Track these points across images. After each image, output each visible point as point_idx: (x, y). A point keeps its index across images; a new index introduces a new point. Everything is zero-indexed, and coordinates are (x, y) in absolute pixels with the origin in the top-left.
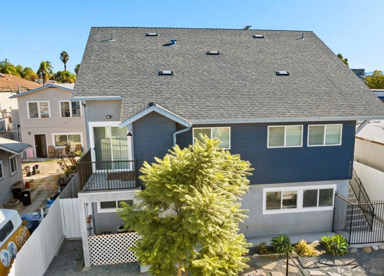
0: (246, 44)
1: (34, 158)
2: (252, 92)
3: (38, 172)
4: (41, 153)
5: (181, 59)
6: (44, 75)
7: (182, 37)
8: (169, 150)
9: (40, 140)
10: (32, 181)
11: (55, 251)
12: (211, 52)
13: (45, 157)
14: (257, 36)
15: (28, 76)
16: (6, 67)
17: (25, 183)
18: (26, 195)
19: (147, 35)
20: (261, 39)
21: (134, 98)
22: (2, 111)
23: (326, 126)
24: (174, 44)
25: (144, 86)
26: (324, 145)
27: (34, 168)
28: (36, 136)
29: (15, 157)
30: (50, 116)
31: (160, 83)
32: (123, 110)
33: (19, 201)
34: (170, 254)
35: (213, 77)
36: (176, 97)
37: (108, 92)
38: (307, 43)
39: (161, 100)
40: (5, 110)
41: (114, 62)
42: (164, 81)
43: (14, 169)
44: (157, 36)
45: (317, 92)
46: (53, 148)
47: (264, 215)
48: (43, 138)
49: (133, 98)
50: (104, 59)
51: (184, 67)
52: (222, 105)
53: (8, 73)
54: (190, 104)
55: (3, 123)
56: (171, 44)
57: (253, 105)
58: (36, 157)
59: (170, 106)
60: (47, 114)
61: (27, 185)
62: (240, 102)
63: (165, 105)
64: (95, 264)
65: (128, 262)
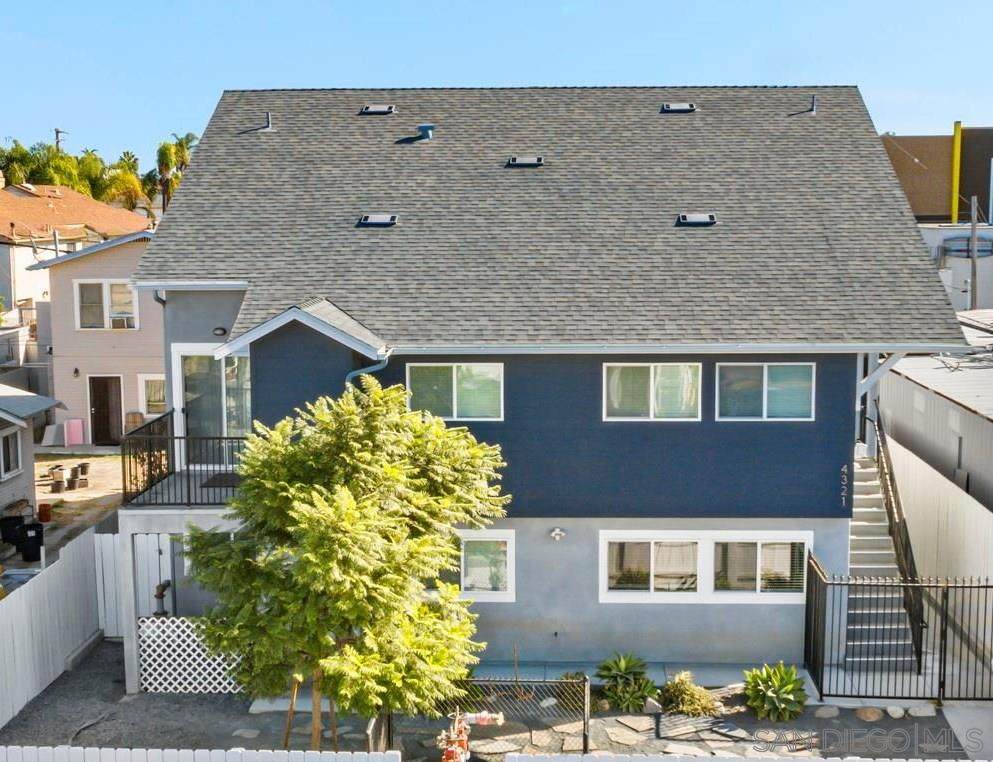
0: (629, 134)
1: (84, 445)
2: (586, 273)
3: (84, 484)
4: (104, 432)
5: (430, 181)
6: (168, 186)
7: (457, 116)
8: (298, 410)
9: (104, 392)
10: (61, 504)
11: (68, 657)
12: (519, 161)
13: (114, 443)
14: (673, 106)
15: (114, 190)
16: (48, 163)
17: (41, 506)
18: (31, 533)
19: (364, 113)
20: (682, 116)
21: (279, 286)
22: (19, 303)
23: (769, 366)
24: (428, 137)
25: (310, 256)
26: (765, 419)
27: (74, 472)
28: (93, 380)
29: (15, 434)
30: (137, 324)
31: (353, 249)
32: (243, 316)
33: (14, 549)
34: (270, 637)
35: (496, 231)
36: (380, 285)
37: (219, 272)
38: (818, 126)
39: (340, 291)
40: (28, 300)
41: (255, 190)
42: (364, 243)
43: (12, 465)
44: (390, 115)
45: (766, 275)
46: (138, 419)
47: (602, 604)
48: (113, 388)
49: (274, 287)
50: (234, 182)
51: (430, 205)
52: (489, 307)
53: (50, 182)
54: (408, 304)
55: (11, 342)
56: (420, 138)
57: (573, 309)
58: (90, 442)
59: (357, 308)
60: (128, 318)
61: (46, 511)
62: (541, 299)
63: (346, 304)
64: (151, 689)
65: (230, 692)
